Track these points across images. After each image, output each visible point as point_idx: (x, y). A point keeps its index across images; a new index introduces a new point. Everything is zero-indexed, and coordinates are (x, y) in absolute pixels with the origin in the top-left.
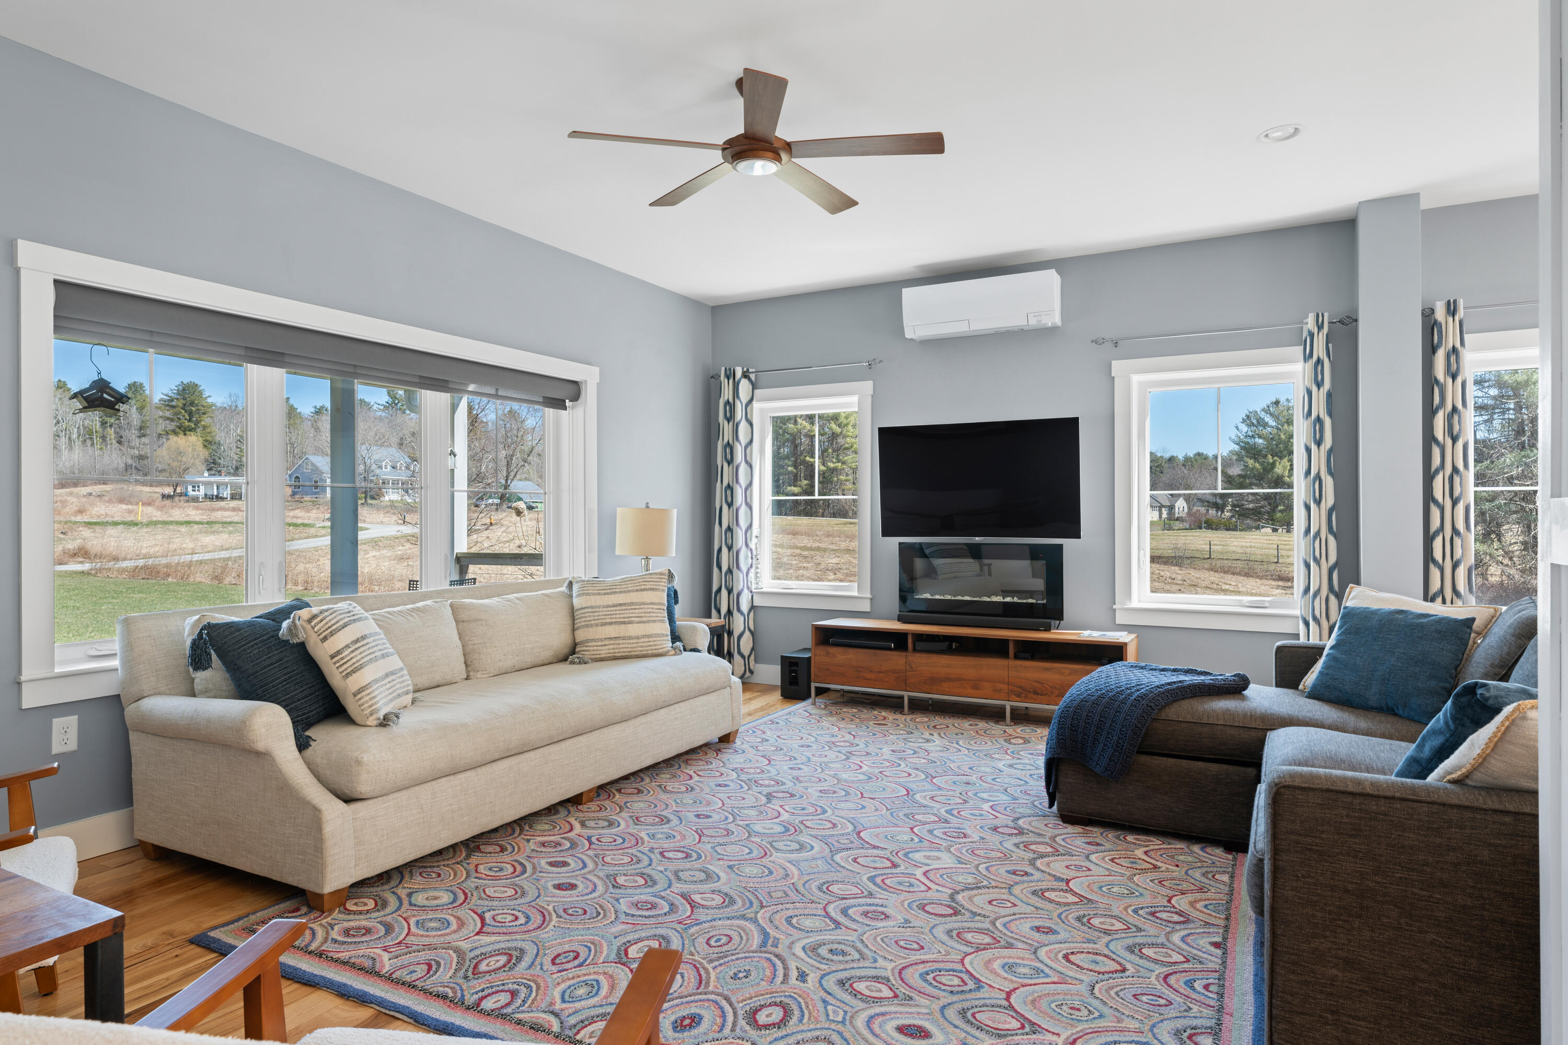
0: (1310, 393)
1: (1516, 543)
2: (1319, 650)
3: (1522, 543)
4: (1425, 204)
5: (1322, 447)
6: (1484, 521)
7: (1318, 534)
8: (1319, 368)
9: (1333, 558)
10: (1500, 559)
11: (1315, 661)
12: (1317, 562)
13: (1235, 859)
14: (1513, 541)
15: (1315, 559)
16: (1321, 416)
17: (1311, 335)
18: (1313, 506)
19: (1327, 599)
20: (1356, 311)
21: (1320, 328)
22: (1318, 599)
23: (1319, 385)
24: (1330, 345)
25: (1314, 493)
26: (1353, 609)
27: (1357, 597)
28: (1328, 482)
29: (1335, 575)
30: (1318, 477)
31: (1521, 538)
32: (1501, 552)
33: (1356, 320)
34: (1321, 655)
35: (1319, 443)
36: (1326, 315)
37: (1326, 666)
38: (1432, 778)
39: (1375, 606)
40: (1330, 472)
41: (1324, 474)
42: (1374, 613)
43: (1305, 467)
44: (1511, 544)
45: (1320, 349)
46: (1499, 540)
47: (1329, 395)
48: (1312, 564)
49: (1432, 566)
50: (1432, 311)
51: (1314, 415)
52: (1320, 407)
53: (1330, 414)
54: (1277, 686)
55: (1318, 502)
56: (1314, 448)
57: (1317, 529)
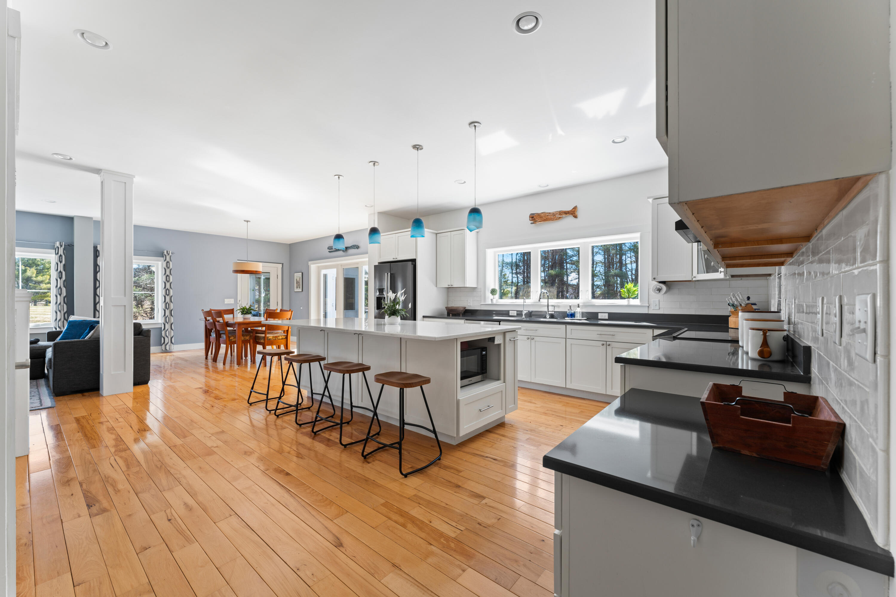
0: (57, 264)
1: (148, 308)
2: (61, 332)
3: (150, 308)
4: (94, 219)
5: (62, 280)
6: (137, 300)
7: (60, 304)
8: (61, 257)
9: (65, 310)
10: (142, 314)
11: (60, 334)
12: (60, 311)
13: (36, 382)
14: (147, 307)
15: (59, 311)
16: (62, 271)
17: (58, 248)
18: (58, 296)
19: (63, 322)
20: (73, 243)
21: (61, 246)
22: (60, 322)
23: (61, 262)
24: (65, 251)
25: (59, 292)
26: (71, 321)
27: (72, 318)
28: (64, 290)
29: (66, 315)
30: (60, 288)
31: (150, 306)
32: (143, 311)
33: (73, 246)
34: (62, 333)
35: (61, 278)
36: (63, 243)
37: (63, 335)
38: (85, 339)
39: (78, 320)
40: (64, 286)
41: (62, 287)
42: (77, 321)
43: (56, 285)
44: (146, 309)
45: (61, 251)
46: (142, 307)
47: (64, 265)
48: (58, 312)
49: (96, 311)
50: (97, 247)
51: (59, 270)
52: (61, 268)
53: (64, 270)
54: (48, 341)
55: (60, 295)
56: (59, 279)
57: (60, 302)
